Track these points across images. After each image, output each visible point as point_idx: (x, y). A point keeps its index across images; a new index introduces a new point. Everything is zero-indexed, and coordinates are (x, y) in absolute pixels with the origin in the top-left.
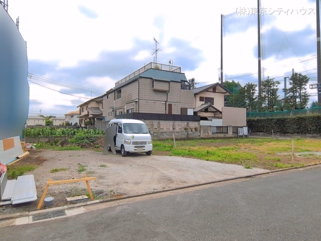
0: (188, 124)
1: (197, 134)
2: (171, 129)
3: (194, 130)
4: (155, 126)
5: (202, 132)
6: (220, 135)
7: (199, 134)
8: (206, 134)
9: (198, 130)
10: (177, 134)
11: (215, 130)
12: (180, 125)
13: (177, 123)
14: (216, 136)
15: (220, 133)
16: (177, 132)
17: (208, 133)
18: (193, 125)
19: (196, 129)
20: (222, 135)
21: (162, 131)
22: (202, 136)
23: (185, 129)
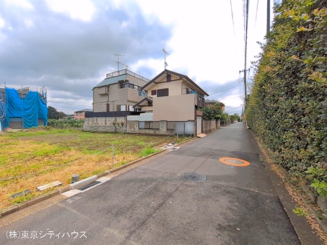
0: (116, 119)
1: (124, 129)
2: (104, 124)
3: (120, 125)
4: (95, 122)
5: (128, 127)
6: (148, 131)
7: (126, 129)
8: (133, 129)
9: (125, 124)
10: (108, 128)
11: (142, 125)
12: (110, 121)
13: (108, 119)
14: (144, 131)
15: (149, 129)
16: (108, 127)
17: (134, 128)
18: (120, 120)
19: (123, 124)
20: (152, 132)
21: (98, 125)
22: (128, 131)
23: (114, 124)
